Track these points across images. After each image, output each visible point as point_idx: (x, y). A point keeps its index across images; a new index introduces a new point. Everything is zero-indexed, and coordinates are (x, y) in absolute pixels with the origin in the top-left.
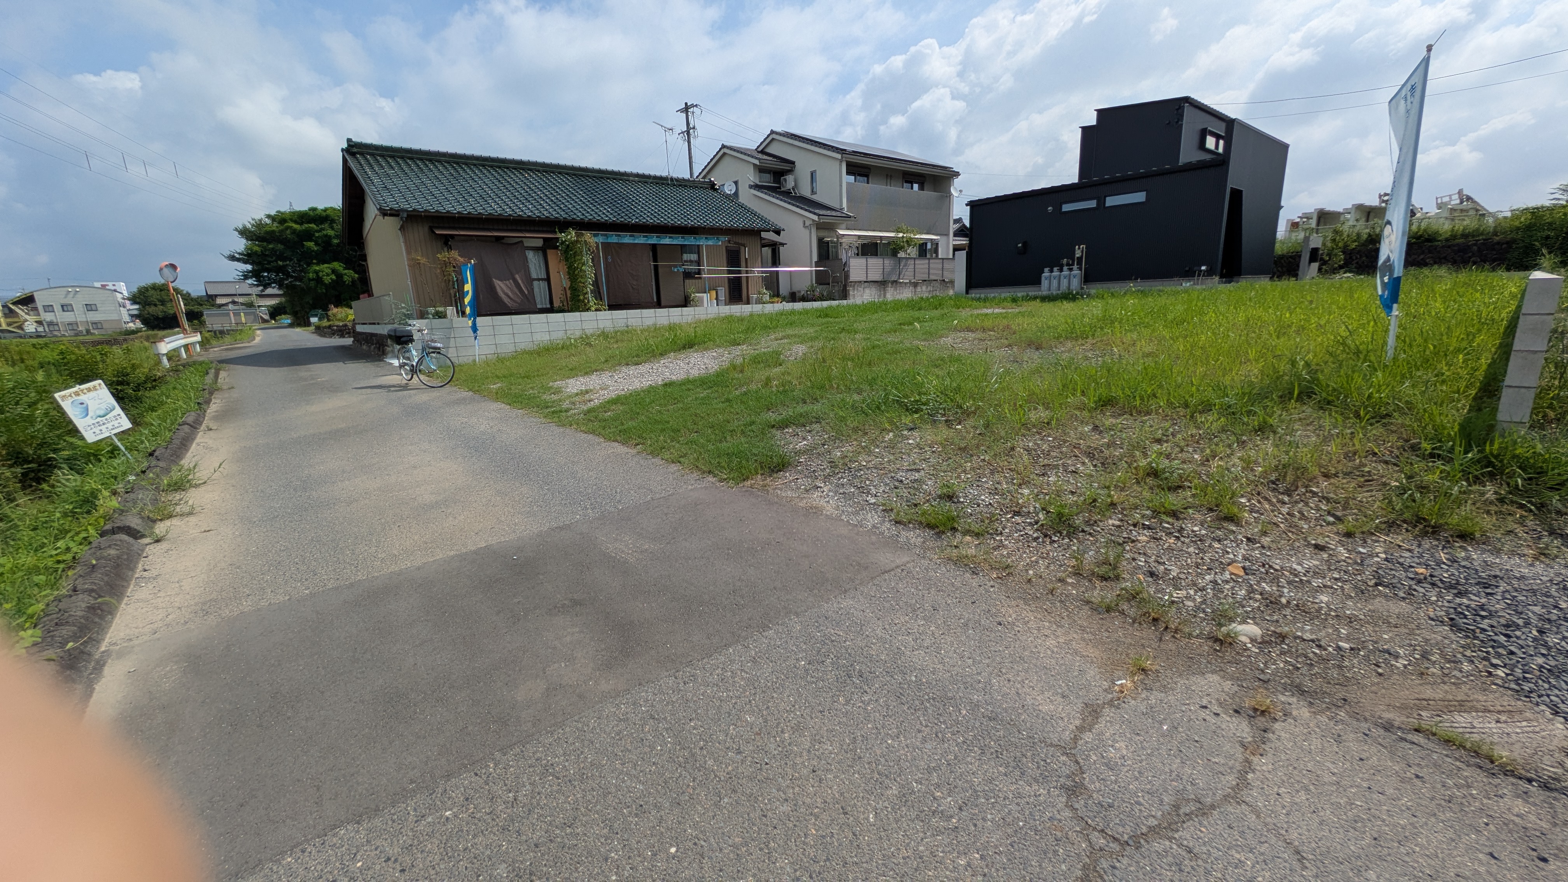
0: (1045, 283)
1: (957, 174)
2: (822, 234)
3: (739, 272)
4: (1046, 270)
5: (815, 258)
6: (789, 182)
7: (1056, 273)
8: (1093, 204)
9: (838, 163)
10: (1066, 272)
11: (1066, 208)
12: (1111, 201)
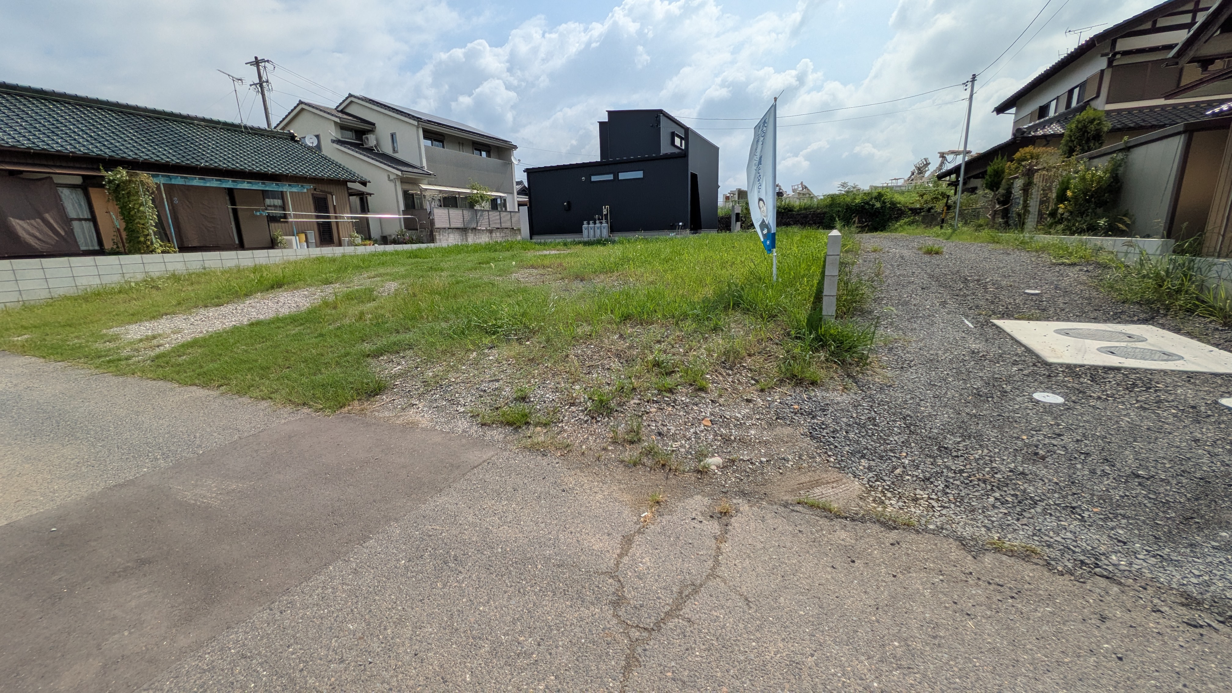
0: (585, 232)
1: (515, 147)
2: (407, 187)
3: (328, 217)
4: (585, 222)
5: (402, 207)
6: (371, 140)
7: (592, 225)
8: (610, 177)
9: (415, 129)
10: (598, 225)
11: (594, 178)
12: (622, 176)
